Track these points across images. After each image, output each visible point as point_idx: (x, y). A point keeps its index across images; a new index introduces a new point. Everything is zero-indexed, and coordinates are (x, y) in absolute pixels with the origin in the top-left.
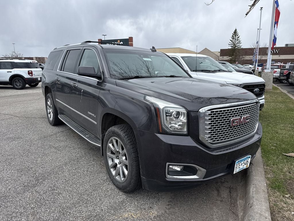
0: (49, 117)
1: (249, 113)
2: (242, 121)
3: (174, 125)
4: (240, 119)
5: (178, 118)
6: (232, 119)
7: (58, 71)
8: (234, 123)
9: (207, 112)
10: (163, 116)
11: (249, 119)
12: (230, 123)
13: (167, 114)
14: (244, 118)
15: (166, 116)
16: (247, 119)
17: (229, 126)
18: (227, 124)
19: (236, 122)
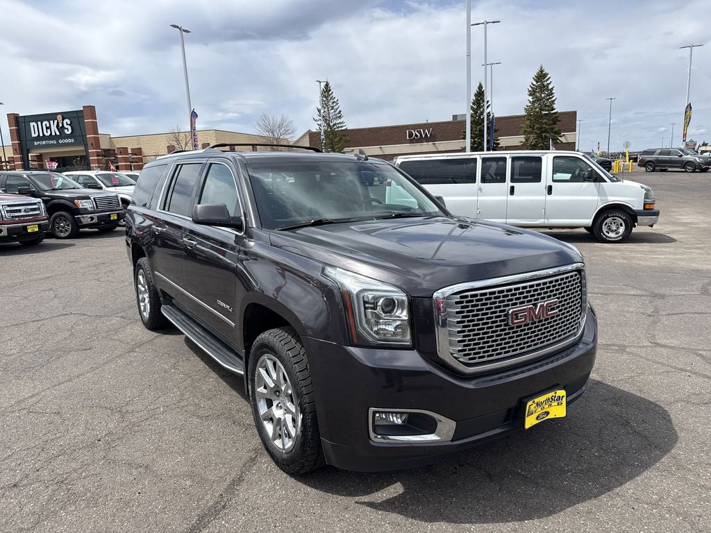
0: (142, 308)
1: (558, 296)
2: (537, 313)
3: (383, 327)
4: (532, 310)
5: (390, 312)
6: (511, 310)
7: (158, 209)
8: (517, 319)
9: (453, 298)
10: (359, 309)
11: (558, 307)
12: (508, 319)
13: (367, 305)
14: (542, 306)
15: (366, 308)
16: (553, 309)
17: (505, 325)
18: (501, 321)
19: (521, 316)
